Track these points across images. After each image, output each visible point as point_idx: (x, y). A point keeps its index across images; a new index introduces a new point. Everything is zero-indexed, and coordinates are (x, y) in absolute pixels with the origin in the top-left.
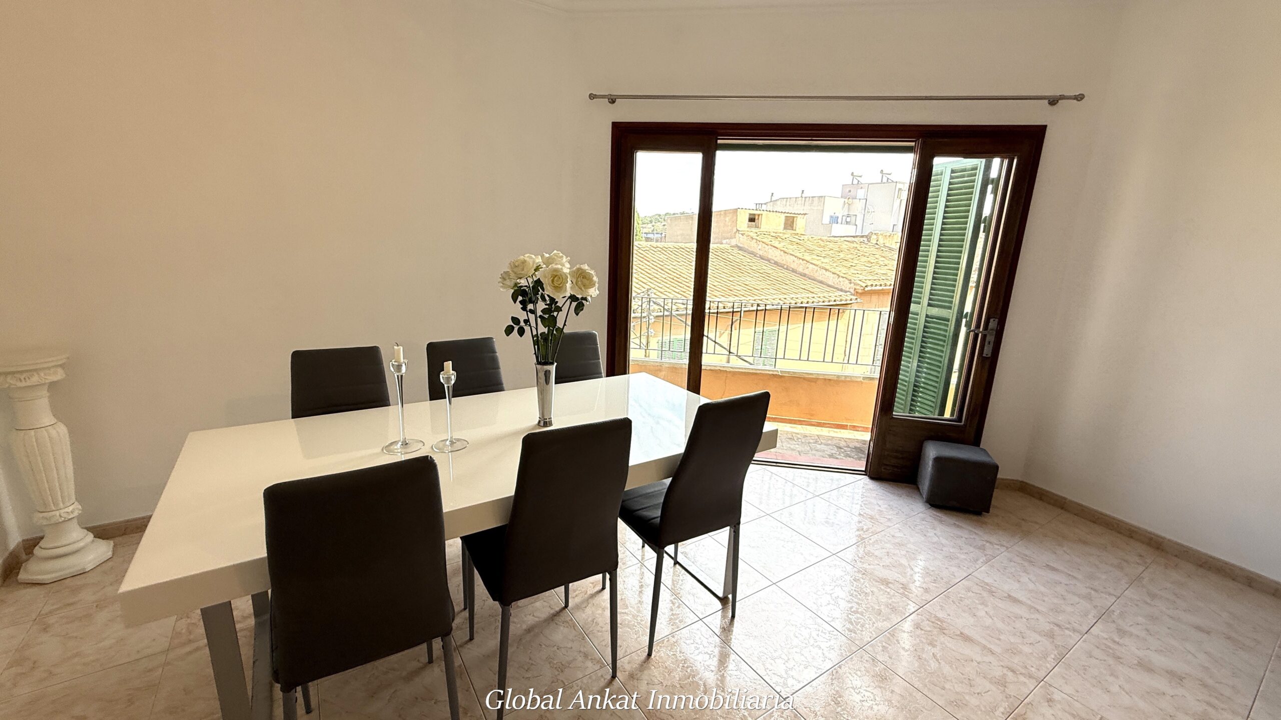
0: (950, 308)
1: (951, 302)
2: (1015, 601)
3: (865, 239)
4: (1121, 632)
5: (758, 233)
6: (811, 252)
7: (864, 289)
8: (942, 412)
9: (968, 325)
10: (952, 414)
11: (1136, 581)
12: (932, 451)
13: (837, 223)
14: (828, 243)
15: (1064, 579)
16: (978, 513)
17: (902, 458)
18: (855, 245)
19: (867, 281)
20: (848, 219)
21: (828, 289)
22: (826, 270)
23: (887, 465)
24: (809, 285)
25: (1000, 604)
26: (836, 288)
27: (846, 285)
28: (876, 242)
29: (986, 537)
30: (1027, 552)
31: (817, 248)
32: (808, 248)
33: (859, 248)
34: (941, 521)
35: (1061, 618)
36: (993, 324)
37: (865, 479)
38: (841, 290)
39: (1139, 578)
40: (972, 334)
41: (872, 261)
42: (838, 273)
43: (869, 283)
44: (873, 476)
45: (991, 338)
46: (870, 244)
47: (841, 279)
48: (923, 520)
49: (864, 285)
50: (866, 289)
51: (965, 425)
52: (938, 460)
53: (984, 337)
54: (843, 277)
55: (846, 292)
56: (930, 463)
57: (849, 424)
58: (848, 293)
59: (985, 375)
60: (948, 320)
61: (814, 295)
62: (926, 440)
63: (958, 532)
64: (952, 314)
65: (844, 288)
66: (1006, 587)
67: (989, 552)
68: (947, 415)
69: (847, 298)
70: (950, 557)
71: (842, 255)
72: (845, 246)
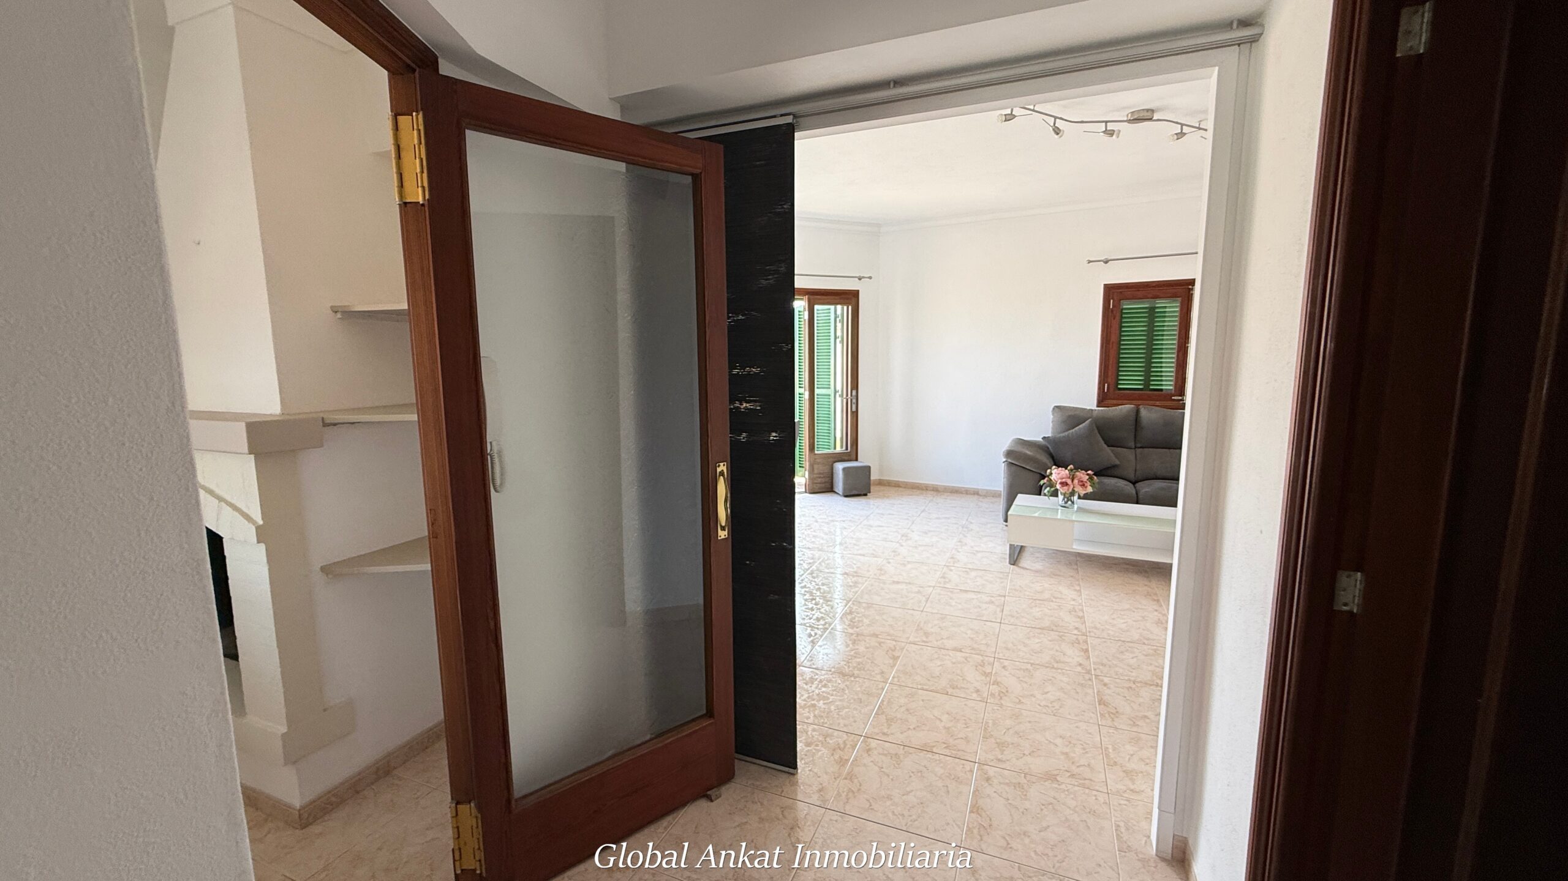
0: (829, 388)
1: (829, 385)
8: (835, 448)
9: (841, 396)
10: (842, 447)
12: (839, 467)
16: (865, 495)
17: (824, 477)
23: (816, 483)
36: (854, 393)
40: (844, 401)
44: (812, 492)
45: (854, 401)
51: (850, 452)
52: (844, 469)
53: (851, 400)
56: (840, 472)
60: (829, 395)
62: (834, 463)
63: (860, 502)
64: (831, 392)
68: (839, 448)
70: (863, 509)
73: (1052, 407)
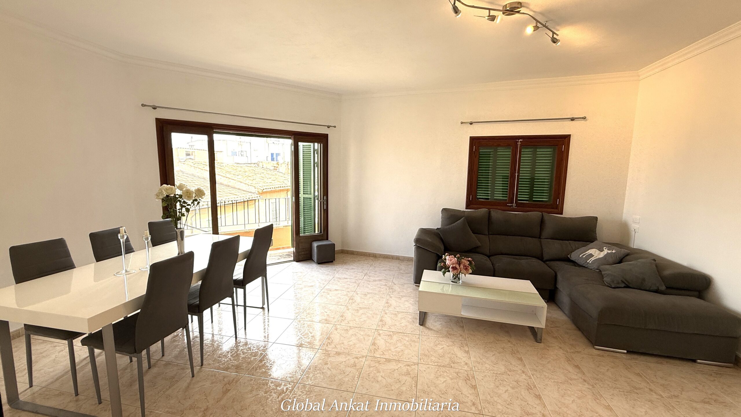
0: (311, 194)
1: (311, 192)
2: (346, 278)
3: (257, 165)
4: (370, 276)
5: (194, 163)
6: (229, 172)
7: (263, 191)
8: (315, 232)
9: (318, 199)
10: (318, 231)
11: (371, 265)
12: (315, 245)
13: (236, 155)
14: (237, 168)
15: (356, 270)
16: (332, 262)
17: (306, 251)
18: (252, 168)
19: (264, 187)
20: (242, 153)
21: (245, 192)
22: (241, 182)
23: (301, 256)
24: (234, 191)
25: (343, 280)
26: (248, 192)
27: (253, 190)
28: (262, 166)
29: (336, 267)
30: (347, 267)
31: (233, 171)
32: (228, 171)
33: (254, 170)
34: (322, 267)
35: (357, 278)
36: (325, 198)
37: (295, 263)
38: (251, 192)
39: (372, 264)
40: (319, 202)
41: (263, 176)
42: (248, 183)
43: (265, 187)
44: (298, 260)
45: (325, 203)
46: (259, 167)
47: (249, 186)
48: (317, 268)
49: (262, 189)
50: (264, 191)
51: (323, 234)
53: (323, 202)
54: (251, 186)
55: (254, 193)
56: (316, 248)
57: (281, 247)
58: (255, 194)
59: (326, 215)
60: (311, 199)
61: (237, 196)
62: (312, 242)
63: (328, 268)
64: (312, 196)
65: (252, 192)
66: (343, 276)
67: (337, 270)
68: (317, 232)
69: (255, 196)
70: (328, 275)
71: (247, 174)
72: (247, 169)
73: (442, 209)
